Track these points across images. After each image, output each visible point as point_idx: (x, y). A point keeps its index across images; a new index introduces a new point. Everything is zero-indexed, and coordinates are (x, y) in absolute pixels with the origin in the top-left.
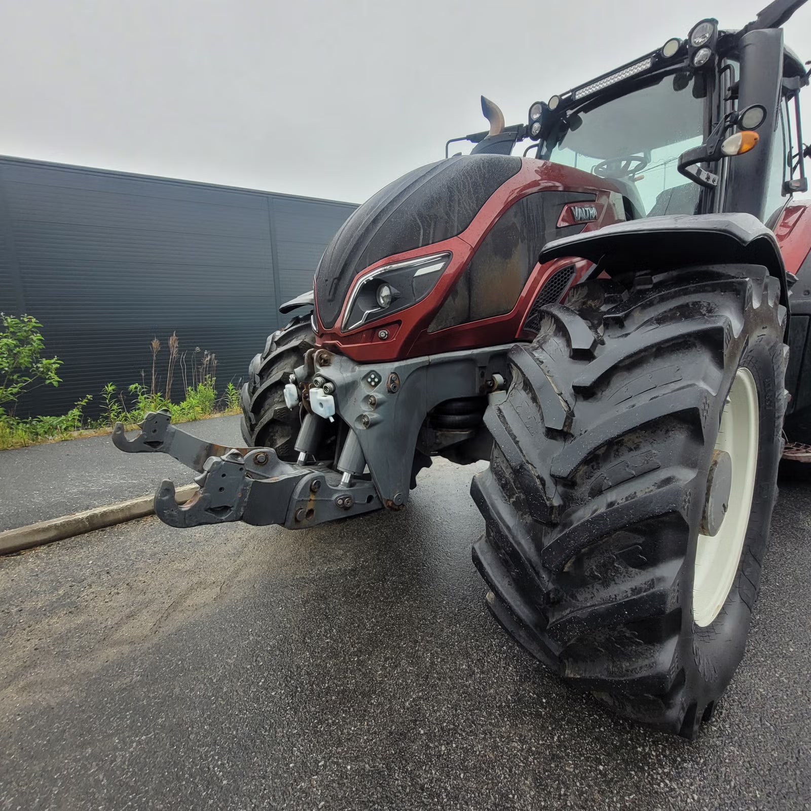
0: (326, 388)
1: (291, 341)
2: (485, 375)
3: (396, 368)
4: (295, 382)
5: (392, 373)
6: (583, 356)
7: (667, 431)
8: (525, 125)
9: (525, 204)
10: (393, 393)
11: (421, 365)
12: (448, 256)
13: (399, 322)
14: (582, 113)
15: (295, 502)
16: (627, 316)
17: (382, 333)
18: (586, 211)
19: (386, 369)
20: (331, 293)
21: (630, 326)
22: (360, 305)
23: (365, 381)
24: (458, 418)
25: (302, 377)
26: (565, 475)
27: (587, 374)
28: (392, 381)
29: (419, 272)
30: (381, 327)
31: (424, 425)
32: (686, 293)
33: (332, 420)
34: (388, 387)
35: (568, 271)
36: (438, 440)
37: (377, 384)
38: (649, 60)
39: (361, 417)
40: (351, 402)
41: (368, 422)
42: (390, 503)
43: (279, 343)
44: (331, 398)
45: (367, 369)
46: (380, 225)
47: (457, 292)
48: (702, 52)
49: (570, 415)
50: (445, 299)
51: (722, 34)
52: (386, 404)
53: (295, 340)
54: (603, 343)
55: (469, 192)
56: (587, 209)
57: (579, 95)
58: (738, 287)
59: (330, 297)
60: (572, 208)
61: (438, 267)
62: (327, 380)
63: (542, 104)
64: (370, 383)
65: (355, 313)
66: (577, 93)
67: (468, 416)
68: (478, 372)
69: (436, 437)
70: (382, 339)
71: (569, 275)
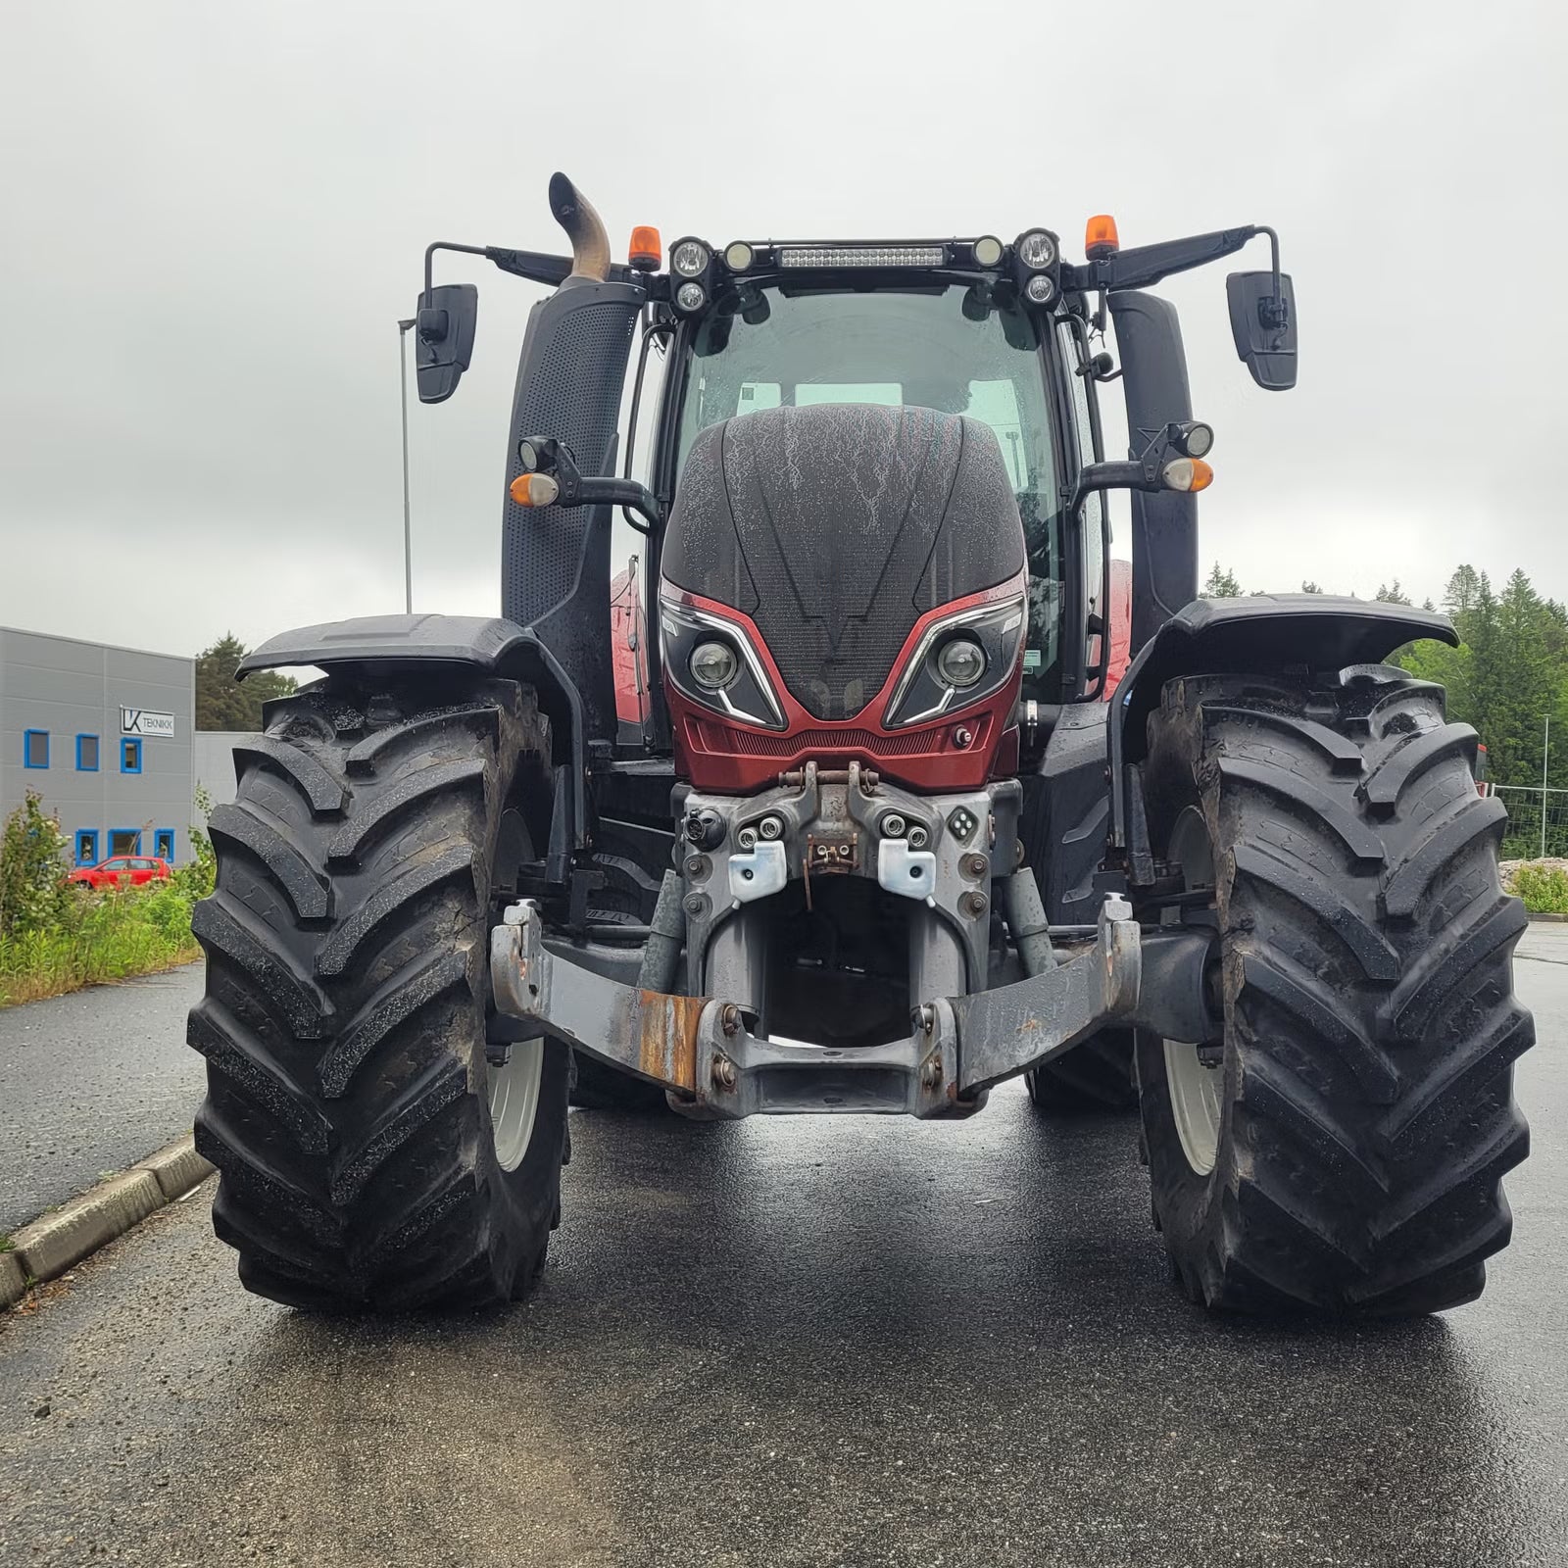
5: (989, 812)
17: (967, 736)
19: (979, 805)
28: (993, 826)
29: (1006, 627)
33: (931, 903)
34: (989, 836)
37: (970, 832)
38: (939, 251)
40: (941, 869)
44: (930, 855)
45: (951, 803)
48: (1039, 281)
57: (790, 259)
64: (956, 831)
66: (787, 253)
70: (961, 746)
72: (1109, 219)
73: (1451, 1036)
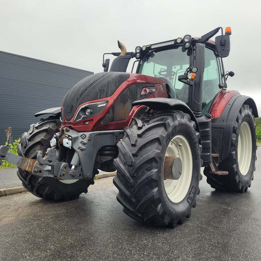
0: (69, 138)
1: (42, 127)
2: (117, 139)
3: (91, 133)
4: (56, 138)
5: (90, 135)
6: (140, 128)
7: (154, 143)
8: (134, 53)
9: (130, 88)
10: (90, 141)
11: (98, 134)
12: (107, 102)
13: (92, 120)
14: (154, 52)
15: (61, 170)
16: (150, 120)
17: (87, 123)
18: (151, 90)
19: (87, 134)
20: (70, 110)
21: (150, 122)
22: (81, 114)
23: (81, 137)
24: (108, 152)
25: (58, 136)
26: (134, 153)
27: (140, 132)
28: (90, 137)
29: (99, 106)
30: (87, 121)
31: (97, 154)
32: (162, 116)
33: (70, 148)
34: (88, 139)
35: (145, 109)
36: (101, 160)
37: (85, 138)
38: (174, 42)
39: (80, 148)
40: (76, 143)
41: (82, 149)
42: (87, 177)
43: (37, 128)
44: (70, 141)
45: (82, 133)
46: (87, 91)
47: (109, 112)
48: (187, 44)
49: (137, 141)
50: (106, 114)
51: (193, 39)
52: (87, 144)
53: (44, 127)
54: (145, 126)
55: (114, 84)
56: (151, 89)
57: (153, 47)
58: (172, 115)
59: (70, 111)
60: (146, 89)
61: (105, 105)
62: (69, 136)
63: (140, 47)
64: (82, 138)
65: (79, 117)
66: (152, 46)
67: (112, 152)
68: (115, 138)
69: (101, 159)
70: (87, 125)
71: (145, 110)
72: (230, 28)
73: (141, 176)
